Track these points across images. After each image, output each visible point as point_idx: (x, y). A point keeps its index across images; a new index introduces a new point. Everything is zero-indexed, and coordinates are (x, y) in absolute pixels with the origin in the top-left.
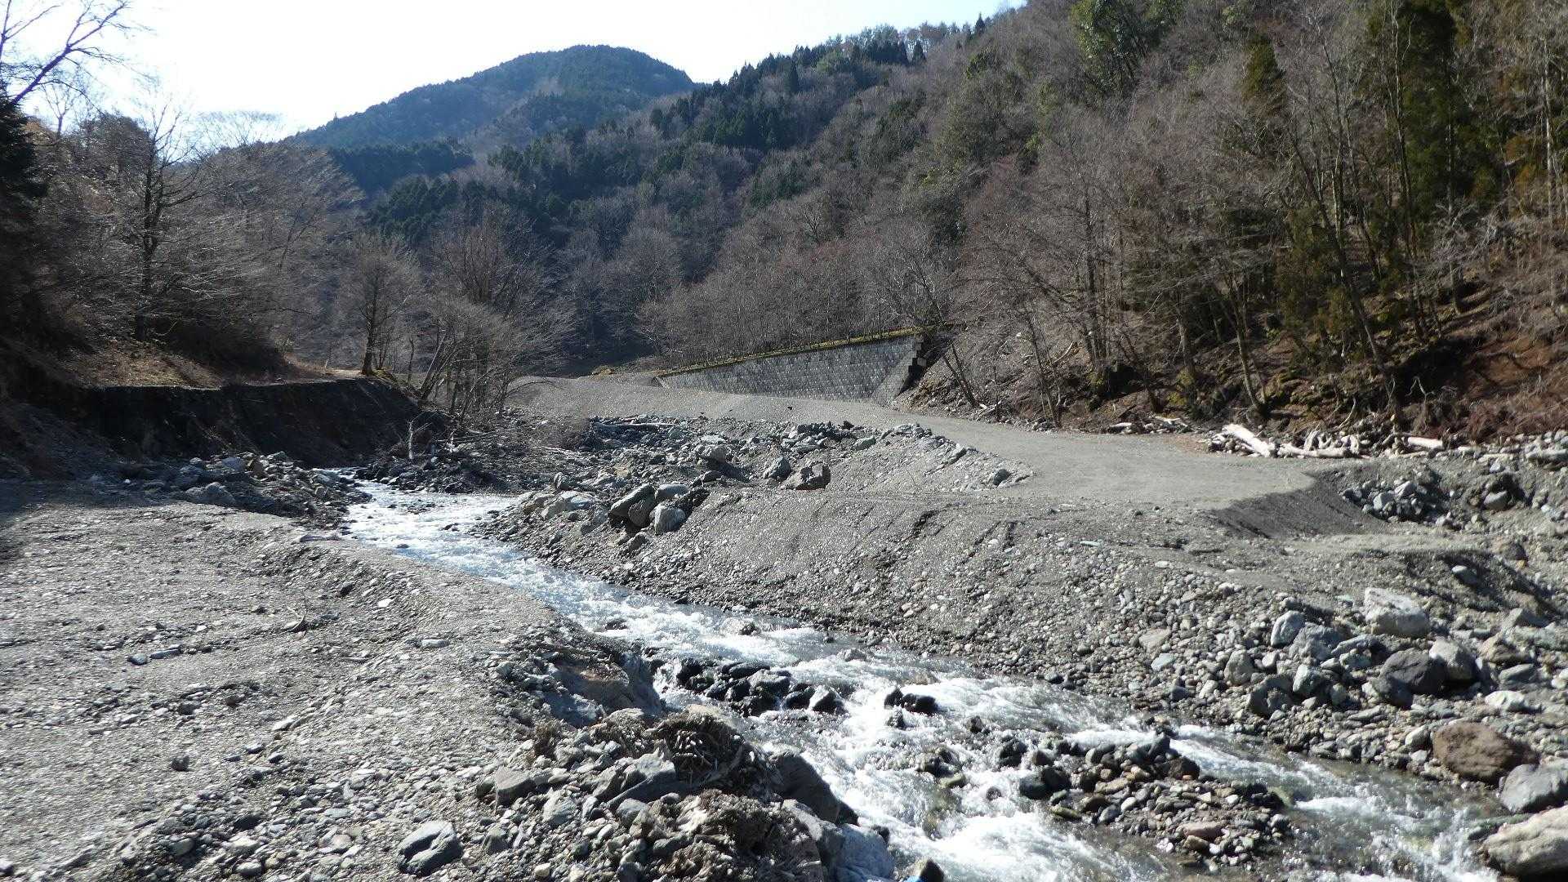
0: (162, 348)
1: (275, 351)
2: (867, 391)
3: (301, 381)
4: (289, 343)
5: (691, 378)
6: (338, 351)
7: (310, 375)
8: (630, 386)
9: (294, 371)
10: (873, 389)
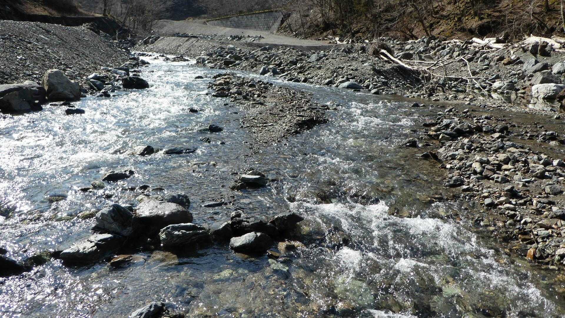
0: (42, 4)
1: (75, 7)
2: (269, 28)
3: (84, 17)
4: (80, 5)
5: (216, 22)
6: (97, 8)
7: (86, 15)
8: (197, 24)
9: (81, 13)
10: (270, 27)
